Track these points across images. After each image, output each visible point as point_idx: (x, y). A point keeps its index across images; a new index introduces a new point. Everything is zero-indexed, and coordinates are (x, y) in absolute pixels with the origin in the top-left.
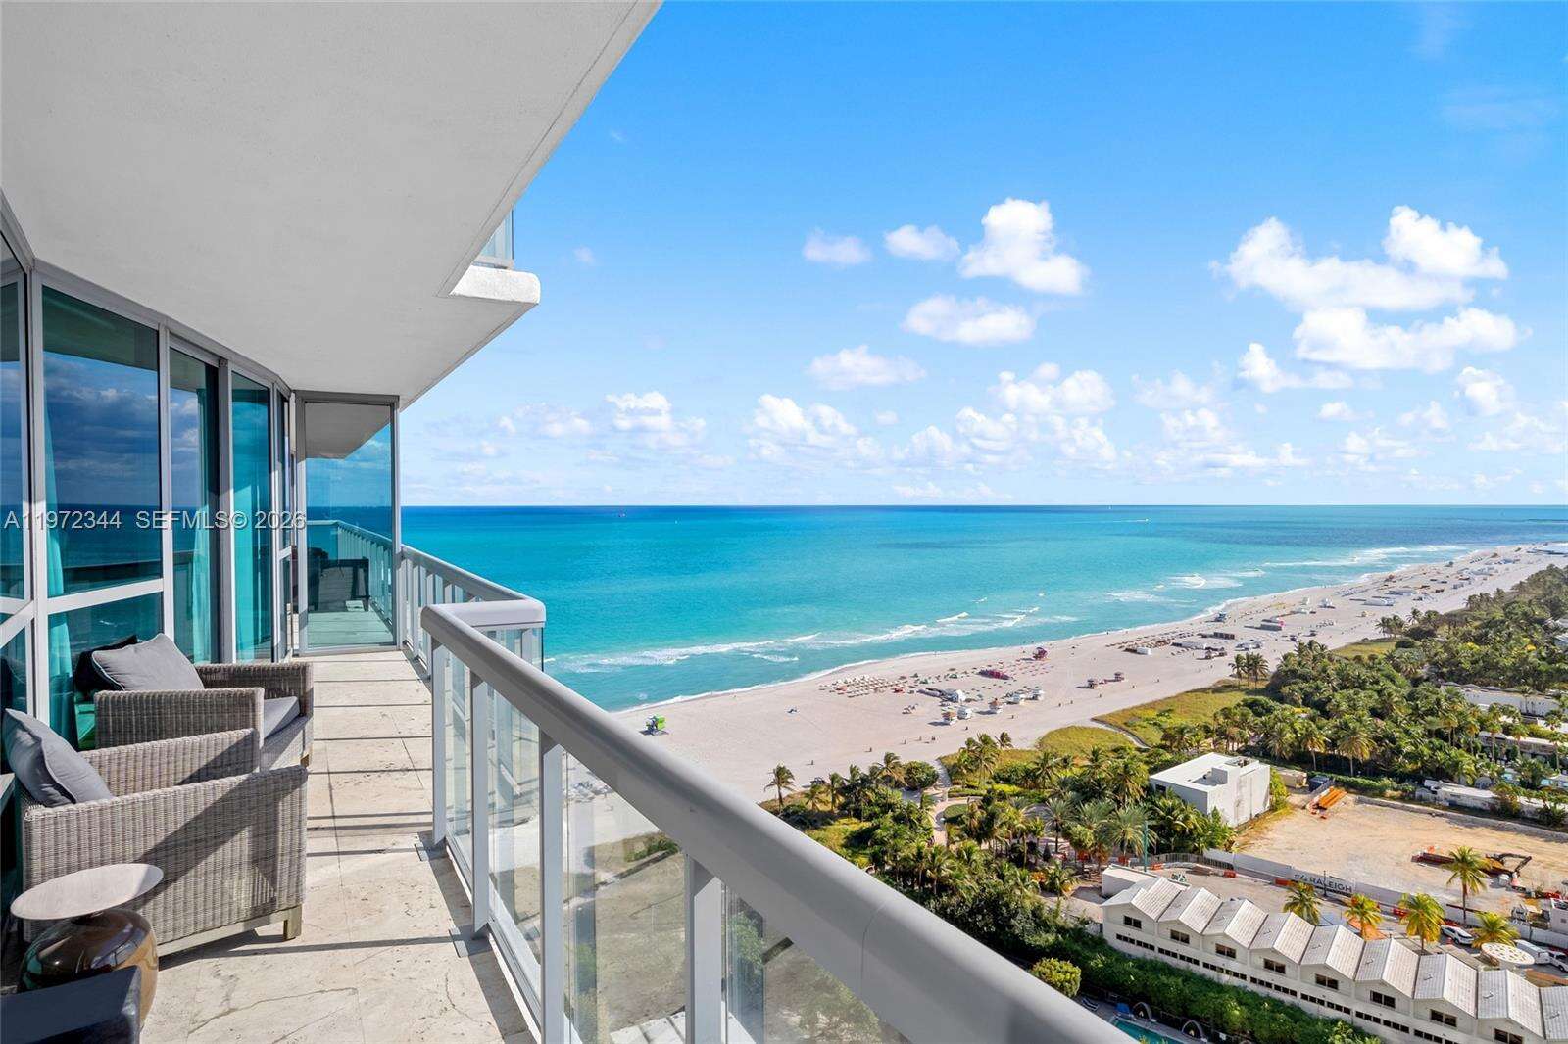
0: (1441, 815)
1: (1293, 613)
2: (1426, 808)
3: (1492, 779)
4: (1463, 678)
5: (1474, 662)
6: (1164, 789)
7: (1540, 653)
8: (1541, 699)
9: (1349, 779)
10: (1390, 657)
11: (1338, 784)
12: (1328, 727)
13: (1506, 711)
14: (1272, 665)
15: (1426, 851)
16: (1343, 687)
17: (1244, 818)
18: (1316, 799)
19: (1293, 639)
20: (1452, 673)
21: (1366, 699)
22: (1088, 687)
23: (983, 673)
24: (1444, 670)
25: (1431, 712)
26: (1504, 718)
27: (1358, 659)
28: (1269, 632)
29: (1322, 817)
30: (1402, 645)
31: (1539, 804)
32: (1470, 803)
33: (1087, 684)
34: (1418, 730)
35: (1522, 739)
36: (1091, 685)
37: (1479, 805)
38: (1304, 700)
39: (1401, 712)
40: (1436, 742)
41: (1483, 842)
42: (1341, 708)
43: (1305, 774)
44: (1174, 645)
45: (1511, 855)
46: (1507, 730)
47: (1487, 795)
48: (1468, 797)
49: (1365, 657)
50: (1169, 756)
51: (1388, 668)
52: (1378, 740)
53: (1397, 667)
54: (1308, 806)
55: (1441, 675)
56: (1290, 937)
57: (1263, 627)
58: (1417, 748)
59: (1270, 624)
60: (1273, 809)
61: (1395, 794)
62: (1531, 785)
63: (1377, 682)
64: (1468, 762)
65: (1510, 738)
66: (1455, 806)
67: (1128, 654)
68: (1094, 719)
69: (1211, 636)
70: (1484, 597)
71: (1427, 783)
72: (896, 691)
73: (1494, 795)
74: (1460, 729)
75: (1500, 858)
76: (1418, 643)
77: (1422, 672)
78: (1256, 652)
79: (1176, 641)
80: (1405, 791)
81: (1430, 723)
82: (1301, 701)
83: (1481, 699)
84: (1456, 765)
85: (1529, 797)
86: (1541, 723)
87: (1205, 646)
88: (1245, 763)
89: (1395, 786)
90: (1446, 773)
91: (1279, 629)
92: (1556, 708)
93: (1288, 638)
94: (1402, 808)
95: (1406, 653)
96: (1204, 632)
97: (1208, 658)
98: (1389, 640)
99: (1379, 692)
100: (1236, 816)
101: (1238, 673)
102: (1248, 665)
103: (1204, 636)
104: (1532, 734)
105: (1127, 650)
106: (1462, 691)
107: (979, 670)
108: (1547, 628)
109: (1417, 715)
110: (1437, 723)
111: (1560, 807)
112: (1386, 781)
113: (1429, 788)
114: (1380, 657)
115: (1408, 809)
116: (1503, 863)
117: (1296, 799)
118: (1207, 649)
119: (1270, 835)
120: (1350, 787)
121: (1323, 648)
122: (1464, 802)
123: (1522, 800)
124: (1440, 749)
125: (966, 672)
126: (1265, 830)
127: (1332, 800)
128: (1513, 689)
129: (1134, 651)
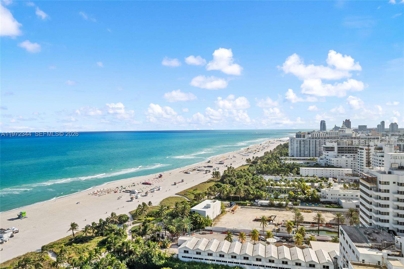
0: (259, 208)
1: (227, 159)
2: (256, 207)
3: (269, 198)
4: (263, 173)
5: (265, 169)
6: (194, 212)
7: (278, 165)
8: (278, 177)
9: (239, 202)
10: (248, 169)
11: (237, 204)
12: (235, 189)
13: (272, 180)
14: (221, 174)
15: (256, 218)
16: (238, 178)
17: (215, 216)
18: (232, 209)
19: (227, 166)
20: (261, 172)
21: (243, 180)
22: (174, 185)
23: (143, 184)
24: (259, 171)
25: (257, 182)
26: (271, 182)
27: (241, 170)
28: (221, 165)
29: (233, 213)
30: (251, 166)
31: (278, 202)
32: (264, 204)
33: (174, 184)
34: (254, 187)
35: (275, 187)
36: (175, 184)
37: (266, 204)
38: (229, 182)
39: (251, 183)
40: (258, 190)
41: (267, 213)
42: (238, 184)
43: (229, 202)
44: (198, 170)
45: (272, 216)
46: (272, 185)
47: (267, 202)
48: (264, 203)
49: (243, 169)
50: (196, 202)
51: (247, 172)
52: (245, 191)
53: (250, 172)
54: (230, 211)
55: (259, 173)
56: (225, 247)
57: (219, 164)
58: (254, 192)
59: (221, 162)
60: (222, 213)
61: (249, 204)
62: (276, 198)
63: (245, 176)
64: (264, 194)
65: (272, 187)
66: (262, 206)
67: (185, 174)
68: (176, 194)
69: (207, 167)
70: (267, 152)
71: (256, 201)
72: (115, 192)
73: (269, 202)
74: (262, 186)
75: (270, 217)
76: (254, 165)
77: (255, 172)
78: (217, 171)
79: (198, 169)
80: (251, 203)
81: (256, 185)
82: (228, 183)
83: (267, 178)
84: (262, 195)
85: (276, 201)
86: (278, 182)
87: (205, 170)
88: (215, 201)
89: (249, 202)
90: (260, 198)
91: (223, 164)
92: (281, 178)
93: (225, 166)
94: (251, 208)
95: (251, 168)
96: (205, 166)
97: (206, 173)
98: (248, 165)
99: (246, 178)
100: (213, 216)
101: (214, 177)
102: (216, 174)
103: (205, 167)
104: (277, 185)
105: (185, 173)
106: (263, 176)
107: (142, 183)
108: (279, 159)
109: (254, 183)
110: (258, 185)
111: (282, 203)
112: (247, 201)
113: (256, 202)
114: (246, 169)
115: (252, 208)
116: (271, 218)
117: (227, 209)
118: (206, 171)
119: (221, 220)
120: (239, 204)
121: (233, 168)
122: (263, 204)
123: (275, 202)
124: (258, 192)
125: (138, 184)
126: (220, 219)
127: (235, 208)
128: (273, 175)
129: (187, 173)
